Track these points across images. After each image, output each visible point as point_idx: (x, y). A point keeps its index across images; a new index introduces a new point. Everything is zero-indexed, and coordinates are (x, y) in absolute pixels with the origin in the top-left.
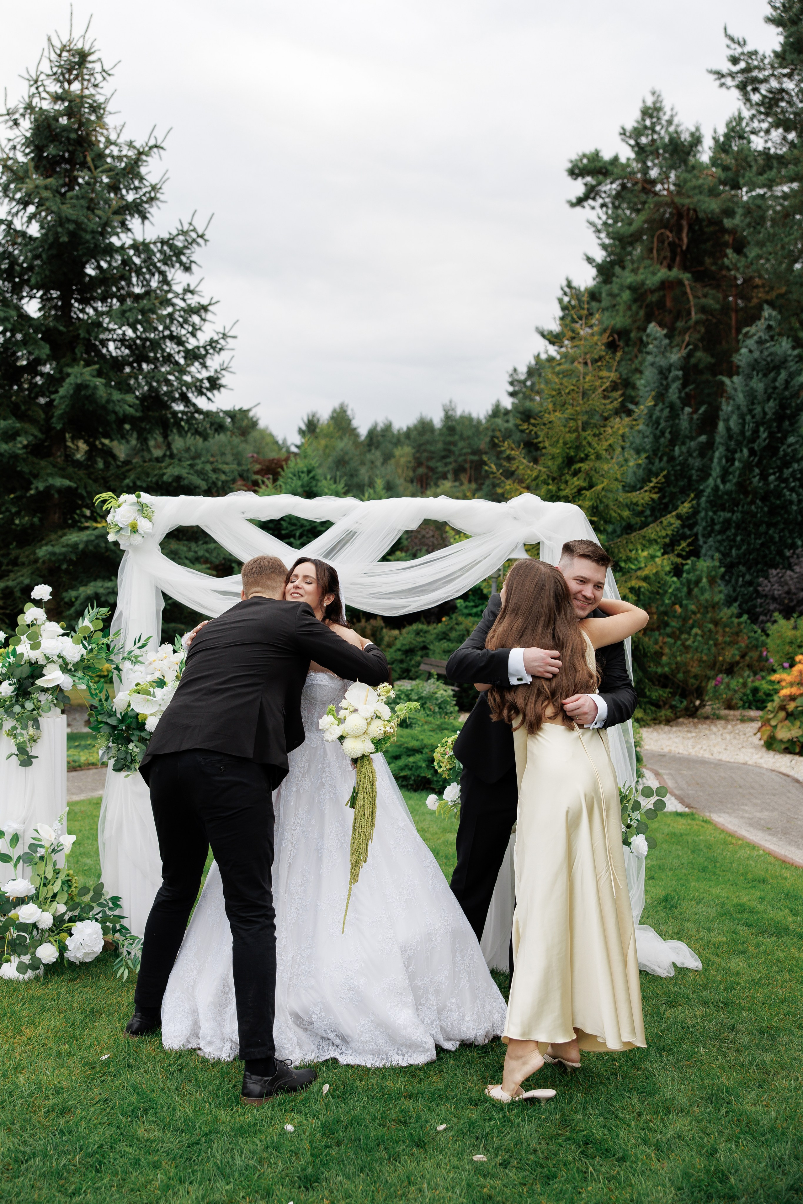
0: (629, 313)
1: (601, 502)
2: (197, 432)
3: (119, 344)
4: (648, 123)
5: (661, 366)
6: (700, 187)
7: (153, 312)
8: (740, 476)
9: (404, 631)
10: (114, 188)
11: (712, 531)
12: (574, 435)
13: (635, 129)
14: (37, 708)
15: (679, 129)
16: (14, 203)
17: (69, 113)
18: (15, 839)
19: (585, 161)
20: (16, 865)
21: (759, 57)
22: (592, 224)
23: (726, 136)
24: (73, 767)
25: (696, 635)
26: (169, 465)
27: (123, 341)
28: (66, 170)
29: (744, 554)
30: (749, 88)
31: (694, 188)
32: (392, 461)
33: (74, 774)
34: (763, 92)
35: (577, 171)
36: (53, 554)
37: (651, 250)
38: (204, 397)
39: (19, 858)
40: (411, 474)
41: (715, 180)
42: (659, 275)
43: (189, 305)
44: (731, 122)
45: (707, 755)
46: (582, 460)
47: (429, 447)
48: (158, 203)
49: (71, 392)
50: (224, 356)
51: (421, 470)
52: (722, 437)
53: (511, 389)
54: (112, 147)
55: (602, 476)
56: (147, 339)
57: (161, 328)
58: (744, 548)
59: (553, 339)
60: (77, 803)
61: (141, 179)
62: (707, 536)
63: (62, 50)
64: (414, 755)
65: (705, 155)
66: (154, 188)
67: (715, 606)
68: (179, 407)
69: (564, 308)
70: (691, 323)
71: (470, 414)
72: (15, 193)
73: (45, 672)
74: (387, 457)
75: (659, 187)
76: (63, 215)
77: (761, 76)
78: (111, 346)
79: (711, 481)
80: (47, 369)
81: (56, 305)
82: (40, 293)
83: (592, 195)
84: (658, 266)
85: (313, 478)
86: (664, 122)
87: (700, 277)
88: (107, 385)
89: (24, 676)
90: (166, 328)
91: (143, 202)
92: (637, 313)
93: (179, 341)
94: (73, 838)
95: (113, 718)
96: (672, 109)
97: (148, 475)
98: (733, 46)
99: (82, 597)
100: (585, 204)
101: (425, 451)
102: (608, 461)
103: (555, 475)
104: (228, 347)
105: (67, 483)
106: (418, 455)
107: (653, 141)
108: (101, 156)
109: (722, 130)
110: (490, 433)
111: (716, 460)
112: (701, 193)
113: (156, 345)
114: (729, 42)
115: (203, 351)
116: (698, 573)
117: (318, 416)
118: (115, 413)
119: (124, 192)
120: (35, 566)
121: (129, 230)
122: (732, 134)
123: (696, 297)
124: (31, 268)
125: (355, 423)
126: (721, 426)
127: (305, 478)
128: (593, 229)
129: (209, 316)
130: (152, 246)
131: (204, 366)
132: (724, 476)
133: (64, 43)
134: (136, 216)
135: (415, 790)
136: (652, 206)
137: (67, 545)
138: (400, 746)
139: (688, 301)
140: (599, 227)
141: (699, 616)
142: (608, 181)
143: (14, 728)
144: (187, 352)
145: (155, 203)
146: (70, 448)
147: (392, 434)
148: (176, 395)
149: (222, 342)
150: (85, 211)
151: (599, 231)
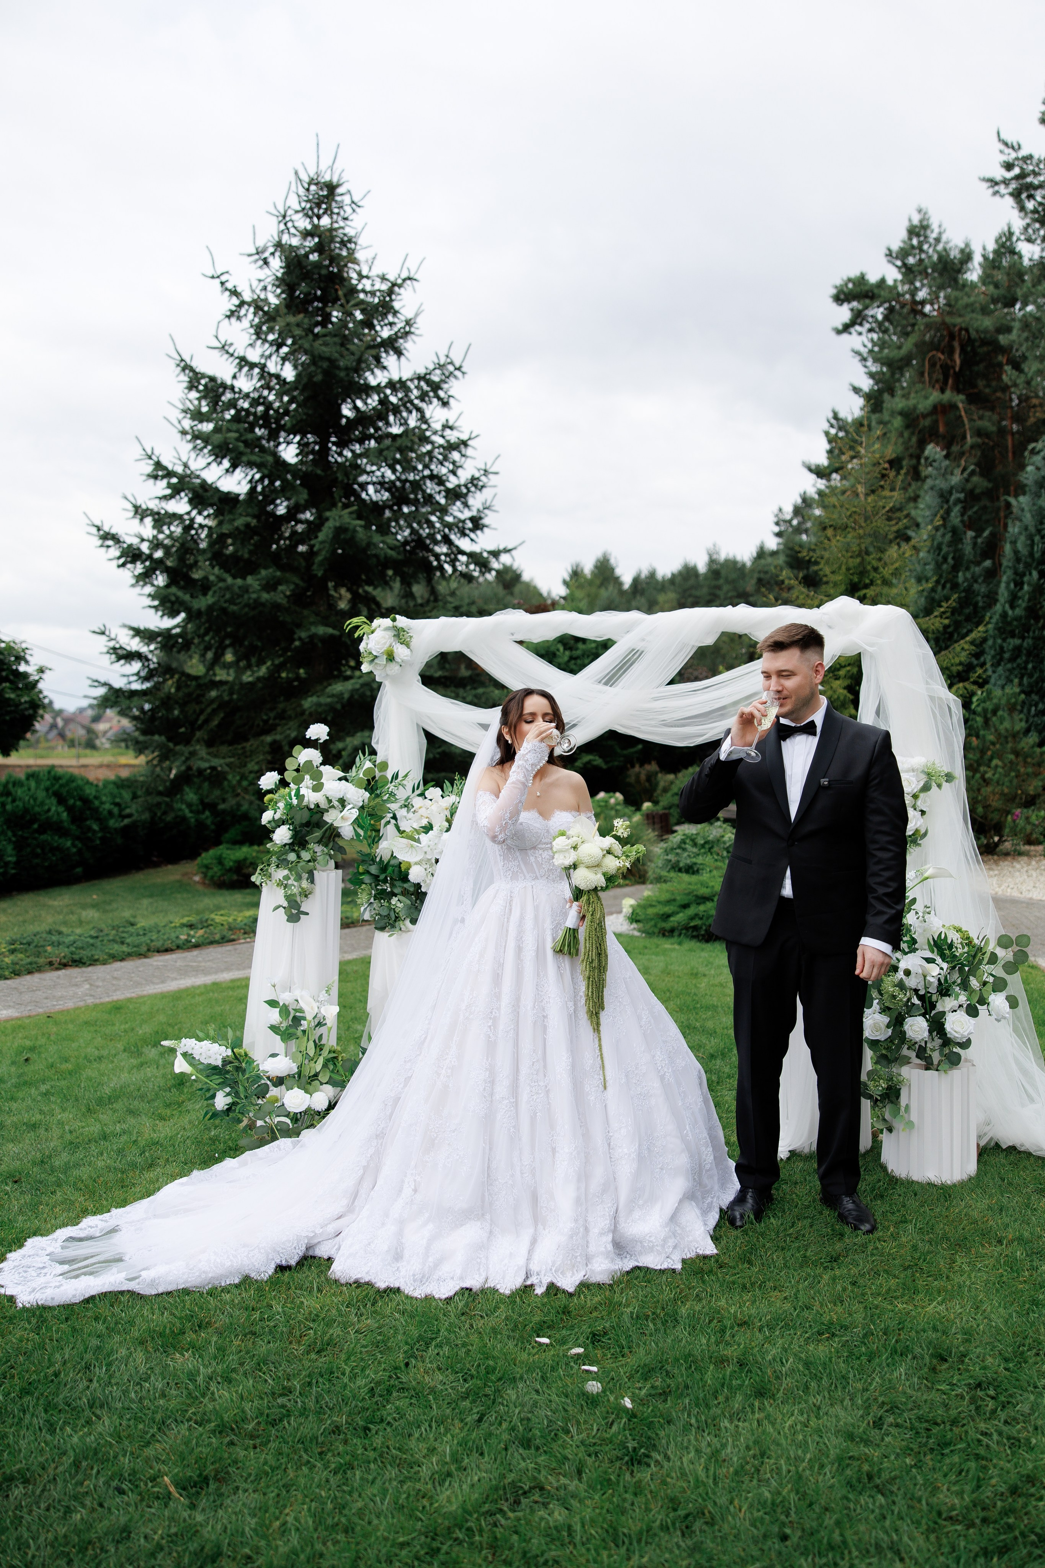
0: (901, 440)
3: (379, 487)
4: (915, 242)
5: (941, 489)
6: (972, 304)
7: (412, 450)
8: (1029, 600)
9: (680, 775)
10: (369, 324)
11: (1001, 659)
12: (857, 560)
13: (902, 249)
14: (313, 860)
15: (948, 247)
16: (267, 345)
17: (319, 248)
19: (850, 285)
21: (1035, 161)
22: (858, 353)
23: (995, 252)
24: (347, 923)
25: (997, 766)
27: (382, 484)
28: (318, 309)
29: (1037, 682)
30: (1024, 196)
31: (967, 306)
33: (347, 931)
34: (1039, 199)
35: (842, 297)
36: (319, 705)
37: (922, 374)
38: (467, 539)
41: (988, 298)
42: (932, 398)
43: (448, 441)
44: (1000, 237)
45: (1016, 894)
46: (866, 586)
47: (694, 592)
48: (413, 336)
49: (331, 536)
50: (487, 494)
52: (1009, 560)
53: (777, 529)
54: (364, 281)
56: (406, 480)
57: (420, 467)
58: (1036, 675)
59: (820, 472)
60: (349, 962)
61: (395, 313)
62: (995, 665)
63: (309, 184)
64: (704, 903)
65: (974, 274)
66: (408, 323)
67: (1015, 736)
68: (442, 549)
69: (832, 440)
70: (967, 447)
71: (734, 557)
72: (267, 334)
74: (652, 604)
75: (928, 308)
76: (316, 353)
77: (1036, 182)
78: (371, 489)
79: (998, 608)
80: (308, 515)
81: (313, 449)
82: (298, 438)
83: (859, 321)
84: (930, 390)
86: (931, 241)
87: (974, 399)
88: (367, 527)
89: (303, 822)
90: (426, 466)
91: (398, 337)
92: (910, 439)
93: (439, 480)
94: (335, 1010)
95: (375, 867)
96: (940, 226)
98: (1007, 151)
99: (349, 748)
100: (852, 330)
101: (690, 596)
104: (490, 484)
105: (330, 631)
106: (683, 600)
107: (921, 261)
108: (353, 291)
109: (991, 246)
110: (756, 575)
111: (1003, 585)
112: (973, 311)
113: (416, 486)
114: (1002, 147)
115: (464, 491)
116: (995, 701)
117: (582, 565)
118: (377, 557)
119: (378, 328)
121: (385, 368)
122: (1003, 250)
123: (971, 420)
124: (287, 412)
125: (618, 572)
126: (1008, 548)
128: (858, 358)
129: (469, 452)
130: (409, 383)
131: (466, 505)
132: (1013, 601)
133: (312, 175)
134: (391, 353)
135: (707, 941)
136: (922, 328)
137: (333, 696)
138: (689, 894)
139: (964, 425)
140: (865, 355)
141: (998, 746)
142: (875, 304)
143: (287, 878)
144: (448, 491)
145: (409, 338)
146: (332, 596)
147: (657, 581)
148: (439, 537)
149: (483, 478)
150: (338, 348)
151: (865, 359)
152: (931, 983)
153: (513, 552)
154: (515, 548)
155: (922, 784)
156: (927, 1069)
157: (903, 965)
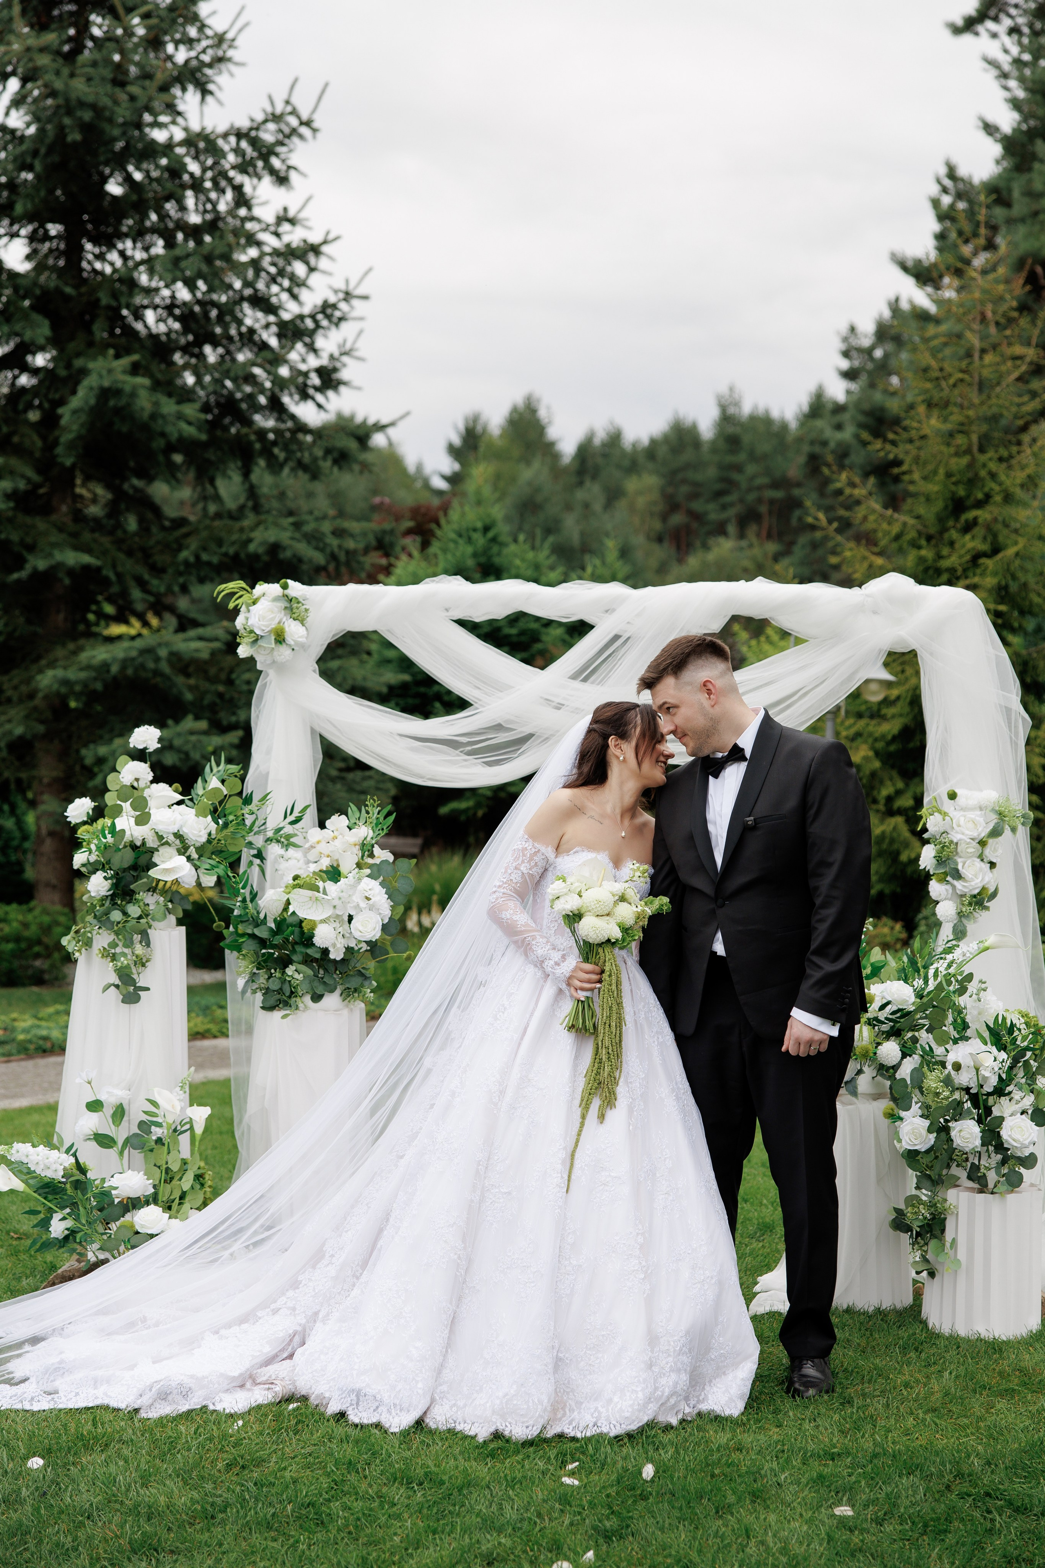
1: (1014, 577)
2: (301, 465)
3: (165, 314)
7: (224, 256)
10: (154, 43)
12: (965, 461)
14: (145, 915)
18: (119, 1113)
20: (121, 1153)
22: (992, 63)
26: (258, 524)
27: (171, 307)
28: (71, 14)
32: (622, 504)
36: (66, 682)
38: (310, 403)
39: (127, 1141)
40: (658, 525)
43: (287, 245)
46: (980, 504)
47: (691, 475)
48: (231, 66)
49: (92, 401)
50: (347, 330)
51: (677, 519)
53: (845, 364)
55: (1016, 531)
56: (214, 304)
57: (238, 285)
59: (921, 273)
61: (200, 24)
66: (221, 39)
68: (266, 422)
69: (944, 216)
71: (767, 412)
73: (156, 859)
74: (613, 495)
76: (73, 96)
78: (150, 316)
80: (40, 360)
81: (57, 248)
82: (28, 229)
83: (992, 12)
85: (494, 540)
88: (150, 388)
89: (126, 865)
90: (247, 284)
91: (203, 64)
93: (262, 303)
94: (206, 1111)
95: (263, 927)
97: (220, 543)
100: (980, 28)
101: (684, 481)
102: (1025, 505)
103: (932, 530)
104: (354, 314)
105: (86, 559)
106: (670, 490)
110: (806, 448)
113: (228, 313)
115: (310, 324)
117: (484, 418)
118: (163, 434)
119: (170, 48)
120: (31, 704)
121: (179, 114)
125: (553, 433)
127: (480, 540)
128: (994, 72)
129: (323, 263)
130: (220, 142)
131: (312, 348)
134: (191, 88)
137: (88, 667)
140: (1007, 67)
143: (113, 945)
144: (282, 325)
145: (223, 66)
146: (81, 497)
147: (623, 451)
148: (262, 400)
149: (343, 306)
150: (109, 87)
151: (1005, 76)
152: (986, 1079)
153: (391, 431)
154: (392, 424)
155: (991, 826)
156: (981, 1191)
157: (951, 1058)
